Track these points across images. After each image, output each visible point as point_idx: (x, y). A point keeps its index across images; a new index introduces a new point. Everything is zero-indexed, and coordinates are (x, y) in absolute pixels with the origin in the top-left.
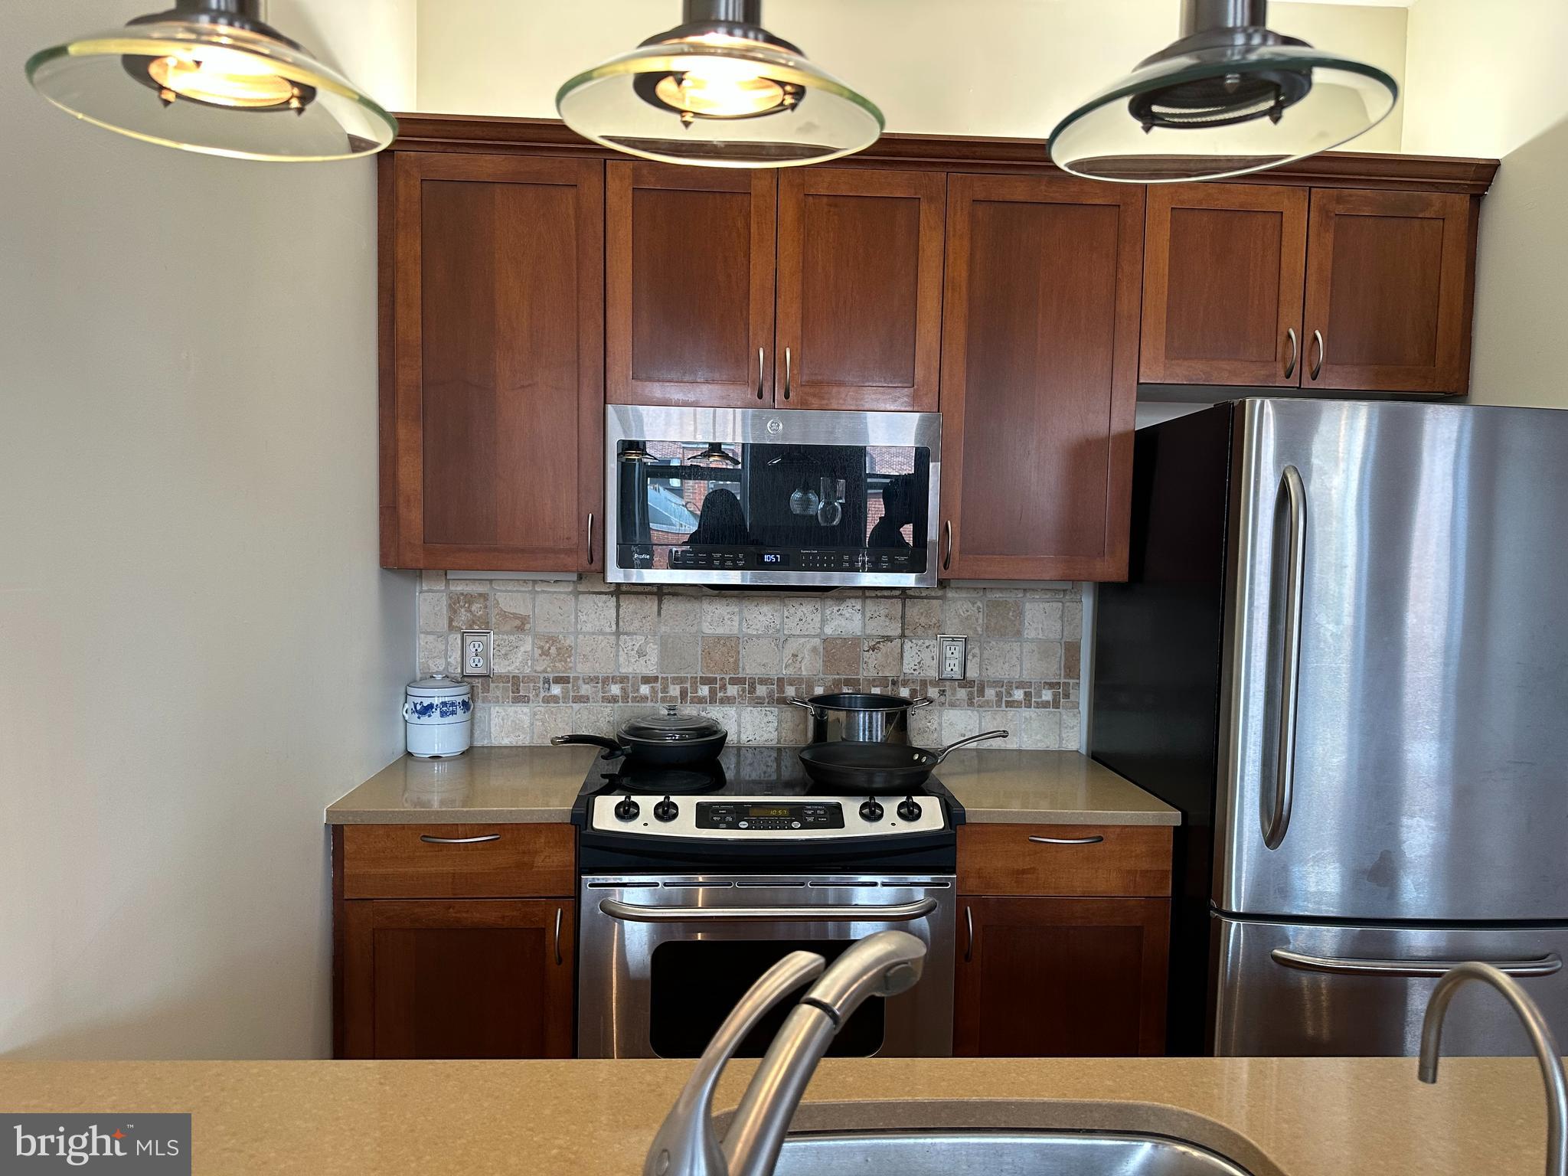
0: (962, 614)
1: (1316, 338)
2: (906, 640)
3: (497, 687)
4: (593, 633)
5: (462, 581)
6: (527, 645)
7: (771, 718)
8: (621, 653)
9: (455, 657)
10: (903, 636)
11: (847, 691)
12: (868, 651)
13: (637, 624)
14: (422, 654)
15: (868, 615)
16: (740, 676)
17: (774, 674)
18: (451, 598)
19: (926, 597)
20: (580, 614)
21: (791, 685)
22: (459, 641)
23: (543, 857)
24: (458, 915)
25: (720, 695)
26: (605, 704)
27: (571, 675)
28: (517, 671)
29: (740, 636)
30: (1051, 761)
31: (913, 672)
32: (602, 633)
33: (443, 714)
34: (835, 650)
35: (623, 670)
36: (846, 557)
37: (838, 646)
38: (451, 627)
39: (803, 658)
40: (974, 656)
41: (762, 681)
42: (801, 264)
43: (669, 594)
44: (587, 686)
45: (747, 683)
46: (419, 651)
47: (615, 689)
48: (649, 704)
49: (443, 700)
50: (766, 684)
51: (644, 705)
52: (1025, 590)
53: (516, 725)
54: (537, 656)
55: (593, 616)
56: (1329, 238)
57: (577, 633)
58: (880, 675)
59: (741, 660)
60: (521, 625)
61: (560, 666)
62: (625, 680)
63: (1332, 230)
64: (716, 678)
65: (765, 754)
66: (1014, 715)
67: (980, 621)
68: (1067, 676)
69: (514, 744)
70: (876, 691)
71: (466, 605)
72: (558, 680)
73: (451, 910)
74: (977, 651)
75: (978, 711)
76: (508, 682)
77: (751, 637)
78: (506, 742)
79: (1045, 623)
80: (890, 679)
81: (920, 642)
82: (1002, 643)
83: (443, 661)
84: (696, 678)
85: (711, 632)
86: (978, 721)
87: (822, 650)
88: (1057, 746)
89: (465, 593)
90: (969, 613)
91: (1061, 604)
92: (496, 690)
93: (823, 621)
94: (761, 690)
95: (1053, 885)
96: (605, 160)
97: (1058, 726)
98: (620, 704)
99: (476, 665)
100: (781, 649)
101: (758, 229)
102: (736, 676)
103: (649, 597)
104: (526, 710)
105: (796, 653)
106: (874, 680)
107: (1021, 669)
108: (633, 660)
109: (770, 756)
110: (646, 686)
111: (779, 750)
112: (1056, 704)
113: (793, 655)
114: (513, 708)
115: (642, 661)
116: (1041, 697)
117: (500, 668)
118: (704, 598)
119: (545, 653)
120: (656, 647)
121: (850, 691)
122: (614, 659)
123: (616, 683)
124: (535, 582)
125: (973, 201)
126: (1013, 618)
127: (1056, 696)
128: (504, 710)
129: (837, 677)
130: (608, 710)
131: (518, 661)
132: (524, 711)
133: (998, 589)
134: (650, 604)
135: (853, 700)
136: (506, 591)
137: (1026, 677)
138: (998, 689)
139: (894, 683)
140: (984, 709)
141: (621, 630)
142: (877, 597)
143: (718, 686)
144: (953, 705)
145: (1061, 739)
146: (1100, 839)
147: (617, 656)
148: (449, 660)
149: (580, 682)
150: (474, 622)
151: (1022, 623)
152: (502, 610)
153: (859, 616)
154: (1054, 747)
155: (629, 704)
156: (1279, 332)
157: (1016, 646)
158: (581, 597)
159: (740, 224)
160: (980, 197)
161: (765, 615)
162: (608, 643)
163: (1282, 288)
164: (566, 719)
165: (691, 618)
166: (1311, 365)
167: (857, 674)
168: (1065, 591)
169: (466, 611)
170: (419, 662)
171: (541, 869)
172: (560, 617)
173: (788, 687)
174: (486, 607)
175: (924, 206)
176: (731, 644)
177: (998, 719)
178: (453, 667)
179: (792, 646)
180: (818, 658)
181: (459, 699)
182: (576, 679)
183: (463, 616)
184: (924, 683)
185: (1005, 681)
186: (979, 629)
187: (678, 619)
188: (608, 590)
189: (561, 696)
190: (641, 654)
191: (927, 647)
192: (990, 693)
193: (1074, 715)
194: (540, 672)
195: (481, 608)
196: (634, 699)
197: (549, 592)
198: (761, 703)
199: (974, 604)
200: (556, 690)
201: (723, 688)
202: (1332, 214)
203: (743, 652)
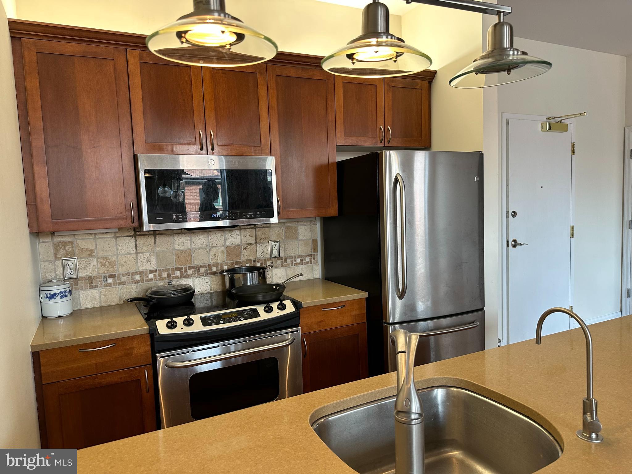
0: (277, 232)
1: (388, 129)
2: (257, 244)
3: (81, 282)
4: (125, 254)
5: (59, 237)
6: (94, 262)
7: (207, 281)
8: (139, 261)
9: (59, 271)
10: (256, 243)
11: (237, 267)
12: (243, 250)
13: (145, 248)
14: (42, 272)
15: (242, 236)
16: (193, 265)
17: (207, 263)
18: (55, 244)
19: (264, 227)
20: (118, 246)
21: (214, 267)
22: (61, 264)
23: (136, 350)
24: (100, 381)
25: (185, 274)
26: (133, 284)
27: (116, 274)
28: (90, 274)
29: (191, 249)
30: (311, 283)
31: (261, 256)
32: (129, 253)
33: (61, 297)
34: (231, 251)
35: (140, 269)
36: (244, 214)
37: (232, 249)
38: (56, 258)
39: (218, 255)
40: (282, 248)
41: (202, 267)
42: (213, 96)
43: (159, 234)
44: (124, 278)
45: (196, 268)
46: (41, 270)
47: (138, 277)
48: (154, 282)
49: (61, 290)
50: (204, 268)
51: (151, 282)
52: (298, 222)
53: (92, 298)
54: (99, 266)
55: (124, 246)
56: (390, 94)
57: (117, 255)
58: (249, 259)
59: (192, 259)
60: (91, 254)
61: (111, 270)
62: (142, 273)
63: (391, 92)
64: (183, 267)
65: (206, 296)
66: (297, 268)
67: (283, 234)
68: (314, 252)
69: (92, 307)
70: (248, 265)
71: (63, 247)
72: (110, 276)
73: (96, 379)
74: (283, 246)
75: (285, 268)
76: (87, 280)
77: (196, 249)
78: (88, 306)
79: (305, 233)
80: (253, 260)
81: (263, 245)
82: (292, 242)
83: (54, 274)
84: (174, 268)
85: (178, 248)
86: (285, 272)
87: (225, 251)
88: (312, 277)
89: (62, 242)
90: (279, 232)
91: (310, 226)
92: (81, 284)
93: (225, 240)
94: (202, 270)
95: (330, 325)
96: (126, 49)
97: (312, 270)
98: (140, 283)
99: (71, 274)
100: (209, 253)
101: (195, 81)
102: (191, 266)
103: (150, 236)
104: (96, 291)
105: (215, 254)
106: (246, 261)
107: (299, 251)
108: (145, 264)
109: (208, 296)
110: (152, 274)
111: (211, 293)
112: (311, 262)
113: (214, 255)
114: (90, 291)
115: (149, 264)
116: (306, 260)
117: (82, 274)
118: (175, 234)
119: (103, 265)
120: (154, 257)
121: (238, 266)
122: (136, 264)
123: (138, 275)
124: (95, 234)
125: (276, 75)
126: (294, 232)
127: (311, 259)
128: (86, 292)
129: (232, 261)
130: (135, 287)
131: (90, 270)
132: (96, 292)
133: (289, 222)
134: (150, 239)
135: (241, 269)
136: (82, 239)
137: (300, 254)
138: (291, 259)
139: (254, 261)
140: (287, 267)
141: (138, 251)
142: (245, 229)
143: (183, 271)
144: (276, 267)
145: (313, 275)
146: (344, 306)
147: (137, 263)
148: (56, 273)
149: (121, 276)
150: (67, 254)
151: (297, 234)
152: (81, 247)
153: (239, 237)
154: (311, 278)
155: (144, 283)
156: (378, 127)
157: (296, 243)
158: (118, 239)
159: (187, 79)
160: (279, 74)
161: (201, 240)
162: (132, 258)
163: (378, 111)
164: (116, 293)
165: (170, 243)
166: (387, 138)
167: (240, 259)
168: (311, 221)
169: (63, 250)
170: (42, 275)
171: (136, 355)
172: (109, 249)
173: (213, 268)
174: (73, 247)
175: (259, 76)
176: (188, 253)
177: (292, 270)
178: (59, 276)
179: (213, 251)
180: (224, 255)
181: (68, 290)
182: (119, 275)
183: (62, 252)
184: (265, 260)
185: (294, 256)
186: (283, 238)
187: (164, 244)
188: (130, 235)
189: (112, 283)
190: (148, 261)
191: (265, 246)
192: (289, 261)
193: (317, 265)
194: (102, 274)
195: (70, 248)
196: (147, 281)
197: (103, 238)
198: (202, 276)
199: (281, 228)
200: (110, 281)
201: (186, 271)
202: (391, 86)
203: (193, 256)
